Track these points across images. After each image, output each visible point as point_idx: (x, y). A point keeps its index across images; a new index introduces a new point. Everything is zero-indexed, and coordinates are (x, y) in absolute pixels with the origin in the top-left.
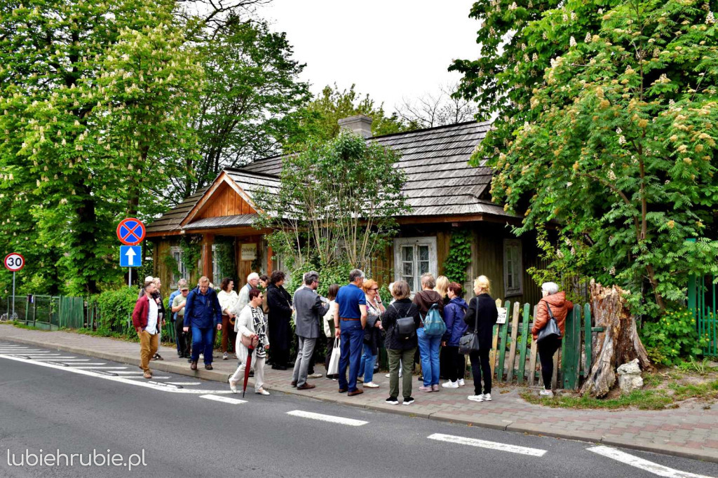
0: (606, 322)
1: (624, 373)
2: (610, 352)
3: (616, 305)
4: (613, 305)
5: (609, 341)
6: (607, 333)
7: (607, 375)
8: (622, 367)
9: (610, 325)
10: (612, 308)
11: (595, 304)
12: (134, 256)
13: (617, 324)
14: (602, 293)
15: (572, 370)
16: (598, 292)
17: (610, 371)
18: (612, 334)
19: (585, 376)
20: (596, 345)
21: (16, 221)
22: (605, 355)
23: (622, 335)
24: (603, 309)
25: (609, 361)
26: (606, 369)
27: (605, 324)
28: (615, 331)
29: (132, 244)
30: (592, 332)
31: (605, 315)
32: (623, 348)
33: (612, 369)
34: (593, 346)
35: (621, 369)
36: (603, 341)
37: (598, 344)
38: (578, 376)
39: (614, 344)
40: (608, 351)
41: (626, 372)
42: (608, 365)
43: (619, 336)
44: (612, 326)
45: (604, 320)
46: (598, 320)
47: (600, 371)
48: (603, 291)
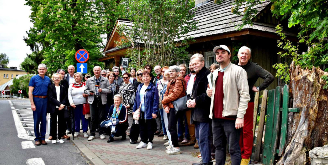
0: (302, 103)
1: (315, 157)
2: (304, 134)
3: (312, 86)
4: (309, 86)
5: (304, 123)
6: (302, 114)
7: (297, 157)
8: (315, 150)
9: (305, 106)
10: (308, 89)
11: (293, 85)
12: (83, 68)
13: (313, 105)
14: (300, 74)
15: (270, 148)
16: (297, 74)
17: (301, 153)
18: (307, 115)
19: (280, 155)
20: (292, 126)
21: (62, 57)
22: (298, 136)
23: (321, 117)
24: (299, 90)
25: (302, 142)
26: (298, 150)
27: (301, 106)
28: (311, 112)
29: (82, 62)
30: (289, 112)
31: (301, 96)
32: (321, 130)
33: (304, 150)
34: (290, 127)
35: (312, 152)
36: (298, 122)
37: (294, 125)
38: (274, 154)
39: (309, 125)
40: (302, 132)
41: (317, 156)
42: (301, 146)
43: (317, 118)
44: (308, 108)
45: (300, 101)
46: (295, 101)
47: (290, 152)
48: (301, 72)
